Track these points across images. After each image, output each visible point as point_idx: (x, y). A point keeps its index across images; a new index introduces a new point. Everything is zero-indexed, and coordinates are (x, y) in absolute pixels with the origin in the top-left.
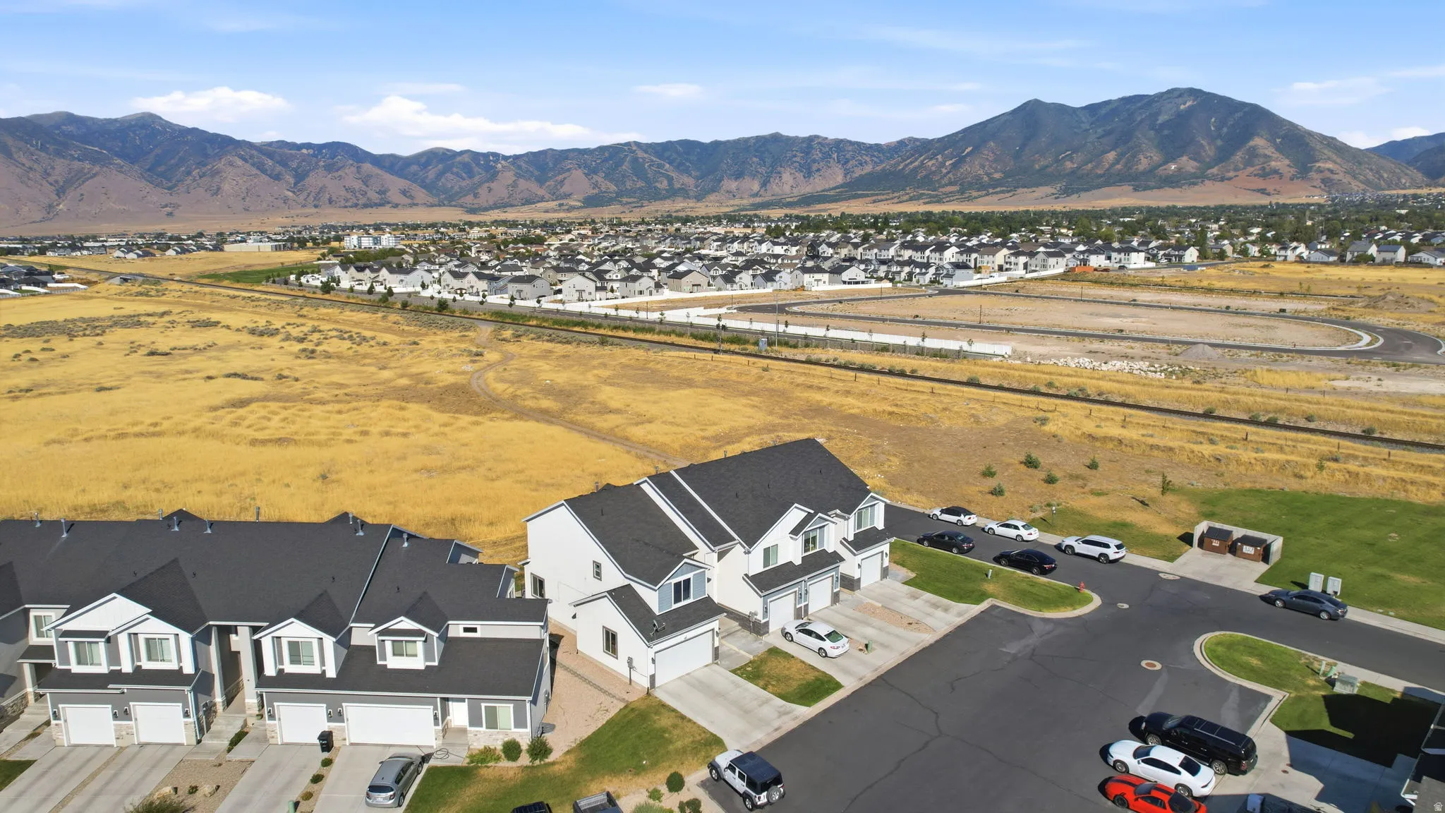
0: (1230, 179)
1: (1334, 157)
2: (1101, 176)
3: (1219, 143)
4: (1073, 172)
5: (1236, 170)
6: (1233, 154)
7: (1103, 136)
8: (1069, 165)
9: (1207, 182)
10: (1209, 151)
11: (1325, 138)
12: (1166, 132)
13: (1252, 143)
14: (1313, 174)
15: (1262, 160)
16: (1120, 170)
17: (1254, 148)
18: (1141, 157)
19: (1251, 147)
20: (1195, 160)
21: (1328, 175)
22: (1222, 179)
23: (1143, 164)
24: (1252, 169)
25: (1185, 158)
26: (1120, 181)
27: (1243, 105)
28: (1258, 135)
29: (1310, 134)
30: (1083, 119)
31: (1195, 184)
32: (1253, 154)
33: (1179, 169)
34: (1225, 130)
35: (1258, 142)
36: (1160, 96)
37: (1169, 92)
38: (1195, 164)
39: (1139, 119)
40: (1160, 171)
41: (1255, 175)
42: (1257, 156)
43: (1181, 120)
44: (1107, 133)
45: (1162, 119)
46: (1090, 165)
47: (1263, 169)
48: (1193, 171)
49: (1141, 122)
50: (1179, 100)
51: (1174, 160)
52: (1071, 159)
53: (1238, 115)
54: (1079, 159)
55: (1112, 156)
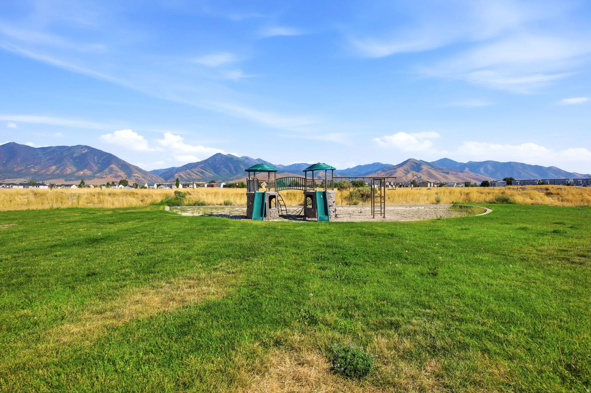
0: (104, 178)
1: (138, 172)
2: (49, 175)
3: (99, 165)
4: (35, 173)
5: (106, 175)
6: (104, 169)
7: (49, 160)
8: (33, 170)
9: (95, 179)
10: (96, 168)
11: (135, 166)
12: (77, 160)
14: (132, 177)
15: (115, 172)
16: (58, 173)
17: (112, 168)
18: (68, 169)
19: (110, 167)
20: (90, 171)
21: (138, 178)
22: (102, 178)
23: (69, 171)
25: (86, 170)
26: (59, 177)
27: (107, 154)
28: (112, 164)
29: (130, 165)
30: (39, 153)
31: (91, 179)
32: (111, 170)
33: (84, 174)
34: (101, 161)
35: (113, 166)
36: (73, 147)
37: (77, 146)
38: (90, 172)
39: (65, 154)
40: (76, 174)
41: (113, 177)
42: (113, 170)
43: (83, 156)
44: (52, 159)
45: (75, 155)
46: (44, 171)
47: (116, 175)
48: (90, 174)
49: (67, 155)
50: (82, 149)
51: (81, 170)
52: (34, 168)
53: (105, 157)
54: (38, 168)
55: (54, 167)
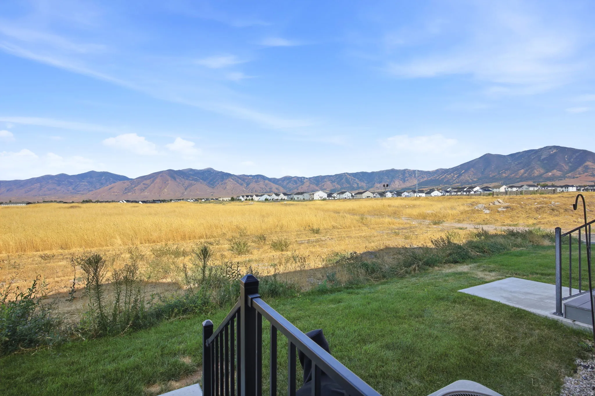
0: (577, 177)
2: (518, 178)
3: (570, 164)
4: (506, 177)
5: (580, 174)
6: (577, 168)
7: (517, 165)
8: (504, 175)
9: (566, 179)
10: (566, 168)
12: (545, 162)
13: (586, 164)
15: (592, 170)
16: (526, 176)
17: (587, 166)
18: (535, 171)
19: (585, 165)
20: (560, 171)
22: (574, 178)
23: (536, 173)
24: (587, 174)
25: (555, 171)
26: (527, 180)
27: (579, 150)
28: (588, 161)
30: (509, 159)
33: (553, 175)
34: (572, 160)
35: (589, 163)
36: (541, 149)
37: (545, 148)
38: (560, 173)
39: (533, 158)
40: (544, 176)
41: (589, 176)
42: (588, 169)
43: (552, 157)
44: (519, 164)
45: (542, 157)
46: (513, 175)
48: (559, 175)
49: (534, 158)
50: (550, 150)
51: (550, 171)
52: (505, 173)
53: (577, 154)
54: (508, 172)
55: (522, 171)
